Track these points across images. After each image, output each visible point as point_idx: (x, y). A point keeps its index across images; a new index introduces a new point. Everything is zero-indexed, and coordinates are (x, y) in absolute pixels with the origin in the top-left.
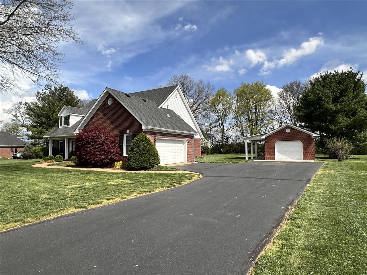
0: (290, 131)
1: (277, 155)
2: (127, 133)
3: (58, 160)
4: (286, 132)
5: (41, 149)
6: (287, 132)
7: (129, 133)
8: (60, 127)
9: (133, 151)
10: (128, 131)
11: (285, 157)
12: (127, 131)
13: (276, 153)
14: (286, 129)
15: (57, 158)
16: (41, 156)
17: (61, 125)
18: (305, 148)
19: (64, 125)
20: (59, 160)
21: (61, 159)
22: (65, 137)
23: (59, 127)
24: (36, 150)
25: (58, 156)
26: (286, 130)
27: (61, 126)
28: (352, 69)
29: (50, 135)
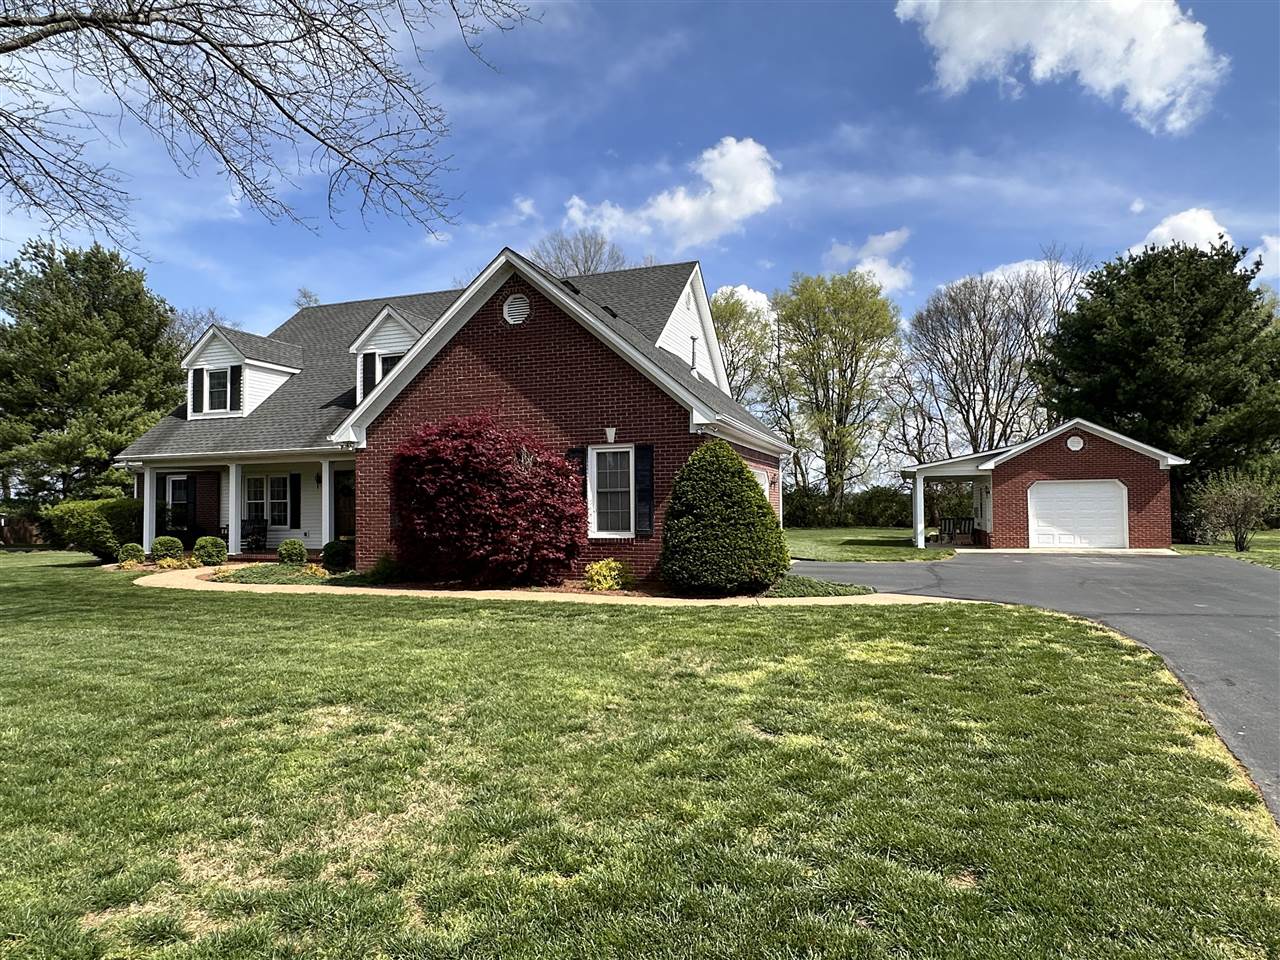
0: (1085, 444)
1: (1036, 531)
2: (606, 442)
3: (210, 557)
4: (1070, 450)
5: (100, 509)
6: (1073, 449)
7: (616, 442)
8: (189, 418)
9: (699, 517)
10: (611, 433)
11: (1065, 539)
12: (605, 434)
13: (1034, 525)
14: (1070, 437)
15: (203, 547)
16: (105, 543)
17: (198, 408)
18: (1136, 504)
19: (211, 409)
20: (215, 559)
21: (219, 552)
22: (231, 458)
23: (186, 419)
24: (72, 516)
25: (209, 538)
26: (1069, 441)
27: (194, 411)
28: (1224, 240)
29: (149, 449)
